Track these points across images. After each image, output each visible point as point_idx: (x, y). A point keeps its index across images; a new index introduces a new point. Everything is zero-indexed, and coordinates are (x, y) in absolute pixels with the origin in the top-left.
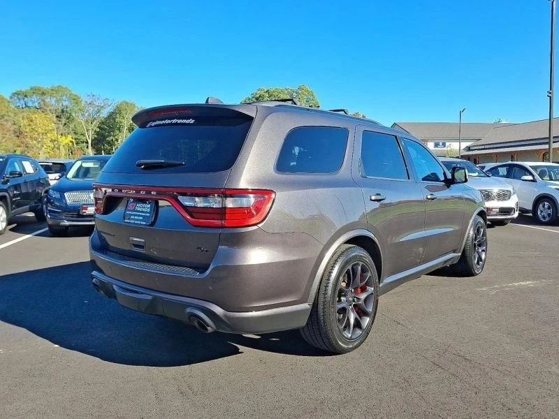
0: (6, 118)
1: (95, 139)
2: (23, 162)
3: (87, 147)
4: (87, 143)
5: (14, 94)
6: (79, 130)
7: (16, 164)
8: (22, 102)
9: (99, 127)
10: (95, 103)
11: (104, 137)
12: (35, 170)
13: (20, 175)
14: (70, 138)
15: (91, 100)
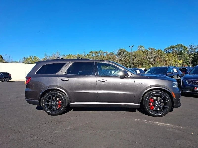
0: (162, 56)
1: (192, 60)
2: (174, 69)
3: (189, 64)
4: (189, 62)
5: (165, 49)
6: (186, 58)
7: (171, 69)
8: (167, 51)
9: (194, 56)
10: (192, 48)
11: (196, 59)
12: (177, 71)
13: (172, 73)
14: (182, 61)
15: (191, 47)
